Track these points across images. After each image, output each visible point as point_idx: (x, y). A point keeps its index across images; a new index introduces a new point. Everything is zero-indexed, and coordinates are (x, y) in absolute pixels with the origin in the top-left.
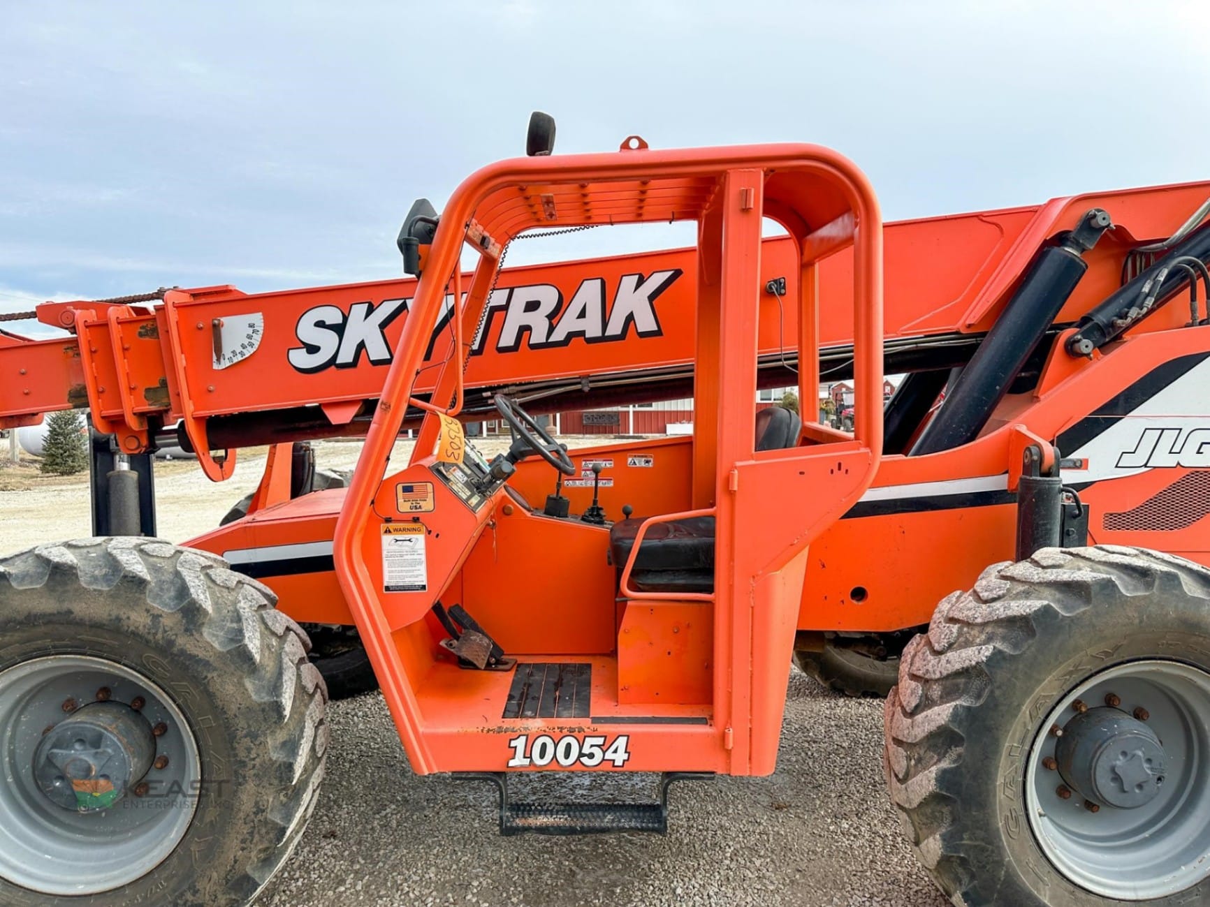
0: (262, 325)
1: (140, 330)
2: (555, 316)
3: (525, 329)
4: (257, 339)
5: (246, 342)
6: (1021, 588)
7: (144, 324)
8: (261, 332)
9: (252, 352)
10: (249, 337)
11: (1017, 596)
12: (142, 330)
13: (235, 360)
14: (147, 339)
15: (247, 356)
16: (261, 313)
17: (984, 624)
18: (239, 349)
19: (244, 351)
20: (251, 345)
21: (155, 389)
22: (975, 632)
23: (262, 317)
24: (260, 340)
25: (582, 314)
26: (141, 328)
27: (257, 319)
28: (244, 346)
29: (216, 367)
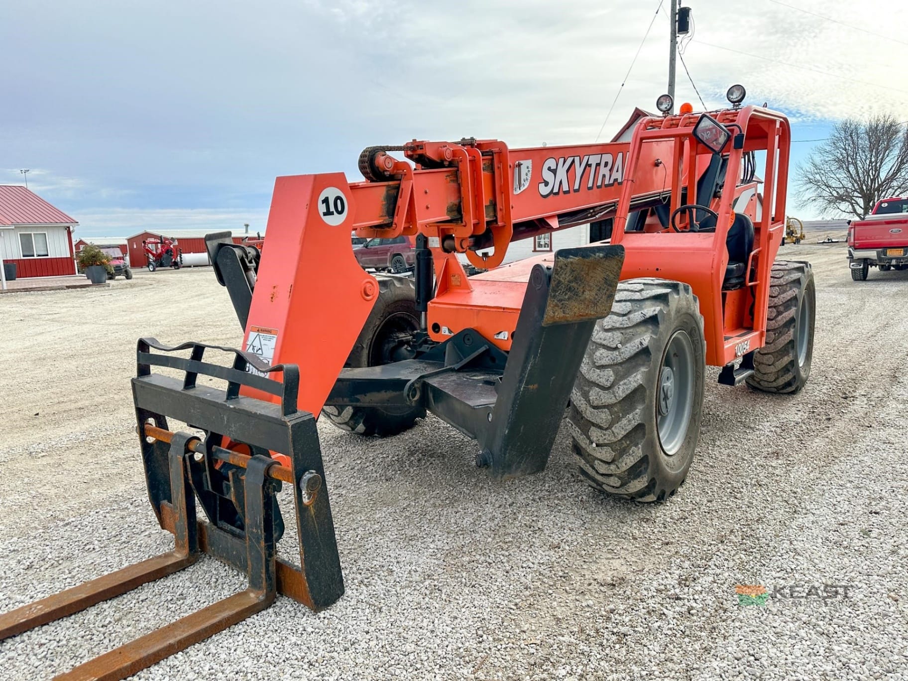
2: (611, 170)
3: (604, 176)
6: (786, 272)
7: (485, 162)
11: (787, 274)
12: (484, 166)
14: (486, 172)
16: (531, 160)
17: (786, 284)
21: (489, 207)
22: (785, 287)
25: (617, 171)
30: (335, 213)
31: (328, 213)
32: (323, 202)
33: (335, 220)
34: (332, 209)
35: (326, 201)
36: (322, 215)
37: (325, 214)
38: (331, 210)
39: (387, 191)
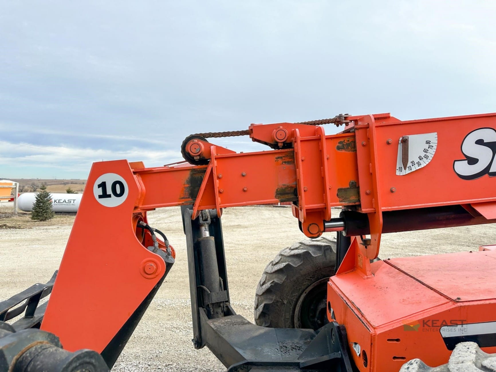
0: (436, 142)
1: (338, 145)
4: (432, 153)
5: (423, 154)
7: (342, 140)
8: (435, 147)
9: (427, 163)
10: (425, 151)
12: (340, 145)
13: (413, 169)
14: (343, 151)
15: (422, 166)
16: (436, 133)
18: (417, 160)
19: (420, 161)
20: (426, 157)
21: (345, 190)
23: (436, 136)
24: (434, 153)
26: (339, 143)
27: (433, 137)
28: (420, 158)
29: (398, 173)
30: (112, 195)
31: (105, 195)
32: (99, 186)
33: (113, 202)
34: (109, 191)
35: (103, 185)
36: (97, 197)
37: (100, 197)
38: (108, 193)
39: (192, 175)
